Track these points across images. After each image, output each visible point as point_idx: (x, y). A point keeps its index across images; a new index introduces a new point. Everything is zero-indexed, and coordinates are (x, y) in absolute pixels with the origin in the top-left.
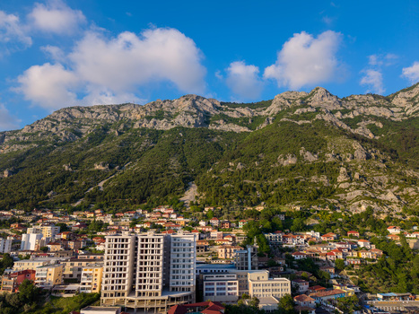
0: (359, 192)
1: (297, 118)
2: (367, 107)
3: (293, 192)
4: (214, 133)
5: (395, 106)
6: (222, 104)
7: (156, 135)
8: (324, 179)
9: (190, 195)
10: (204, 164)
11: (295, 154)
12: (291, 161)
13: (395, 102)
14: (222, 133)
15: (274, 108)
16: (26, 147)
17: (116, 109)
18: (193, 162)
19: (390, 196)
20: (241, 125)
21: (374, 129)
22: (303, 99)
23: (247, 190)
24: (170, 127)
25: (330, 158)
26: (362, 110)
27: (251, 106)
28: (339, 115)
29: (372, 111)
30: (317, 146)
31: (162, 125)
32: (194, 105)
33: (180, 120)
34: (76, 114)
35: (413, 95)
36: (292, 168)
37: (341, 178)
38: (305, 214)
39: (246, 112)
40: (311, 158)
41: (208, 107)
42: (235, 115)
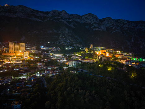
0: (63, 40)
1: (55, 19)
2: (75, 18)
5: (82, 19)
6: (33, 10)
8: (57, 37)
9: (23, 39)
11: (52, 30)
12: (51, 32)
13: (82, 18)
15: (50, 15)
19: (69, 41)
21: (74, 25)
22: (59, 13)
24: (14, 16)
26: (74, 19)
27: (43, 13)
28: (68, 20)
29: (76, 20)
30: (57, 28)
35: (87, 17)
37: (60, 37)
40: (55, 31)
42: (38, 15)
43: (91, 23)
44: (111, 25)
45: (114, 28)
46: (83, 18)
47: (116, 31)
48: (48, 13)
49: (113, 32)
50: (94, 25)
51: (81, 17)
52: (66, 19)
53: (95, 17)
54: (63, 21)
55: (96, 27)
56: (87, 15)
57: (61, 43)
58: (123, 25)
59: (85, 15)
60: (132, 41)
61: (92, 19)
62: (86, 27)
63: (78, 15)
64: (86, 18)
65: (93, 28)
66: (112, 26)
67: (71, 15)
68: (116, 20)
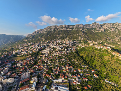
1: (77, 29)
3: (75, 38)
4: (68, 30)
6: (69, 25)
7: (61, 31)
9: (67, 38)
10: (68, 35)
11: (76, 34)
12: (76, 35)
14: (69, 30)
15: (75, 27)
16: (46, 32)
17: (55, 26)
18: (66, 35)
19: (83, 38)
20: (71, 29)
21: (86, 30)
22: (79, 25)
23: (72, 38)
24: (63, 30)
25: (79, 35)
27: (72, 26)
28: (83, 28)
29: (87, 27)
30: (78, 33)
31: (62, 29)
32: (65, 26)
33: (64, 29)
34: (50, 27)
36: (76, 36)
38: (76, 40)
39: (71, 27)
40: (78, 35)
41: (67, 26)
42: (70, 27)
43: (95, 28)
45: (109, 29)
46: (91, 25)
47: (111, 31)
48: (74, 26)
49: (108, 32)
51: (90, 25)
52: (82, 27)
53: (98, 24)
54: (81, 29)
55: (97, 30)
56: (93, 24)
57: (80, 39)
58: (117, 26)
59: (92, 24)
61: (96, 26)
62: (92, 30)
63: (88, 25)
64: (93, 26)
67: (84, 25)
68: (113, 23)
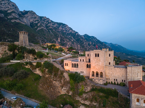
43: (8, 11)
44: (35, 21)
47: (42, 28)
49: (38, 29)
50: (13, 14)
53: (13, 5)
58: (47, 23)
60: (59, 40)
61: (9, 7)
65: (12, 19)
66: (37, 22)
68: (40, 17)
